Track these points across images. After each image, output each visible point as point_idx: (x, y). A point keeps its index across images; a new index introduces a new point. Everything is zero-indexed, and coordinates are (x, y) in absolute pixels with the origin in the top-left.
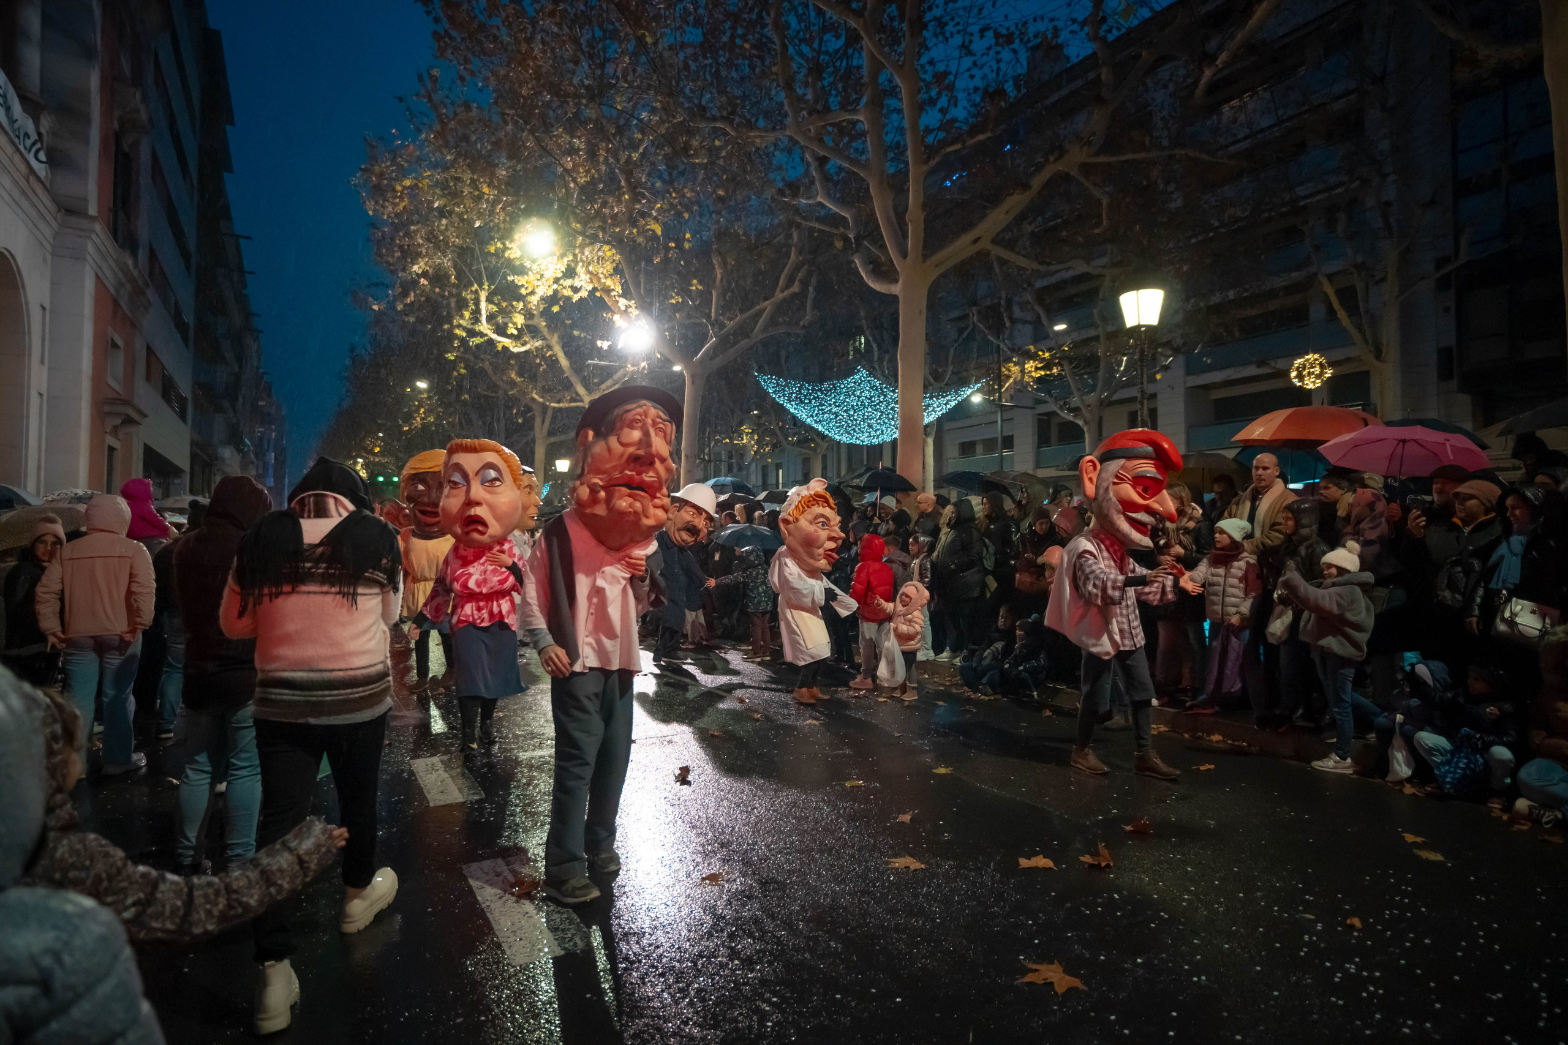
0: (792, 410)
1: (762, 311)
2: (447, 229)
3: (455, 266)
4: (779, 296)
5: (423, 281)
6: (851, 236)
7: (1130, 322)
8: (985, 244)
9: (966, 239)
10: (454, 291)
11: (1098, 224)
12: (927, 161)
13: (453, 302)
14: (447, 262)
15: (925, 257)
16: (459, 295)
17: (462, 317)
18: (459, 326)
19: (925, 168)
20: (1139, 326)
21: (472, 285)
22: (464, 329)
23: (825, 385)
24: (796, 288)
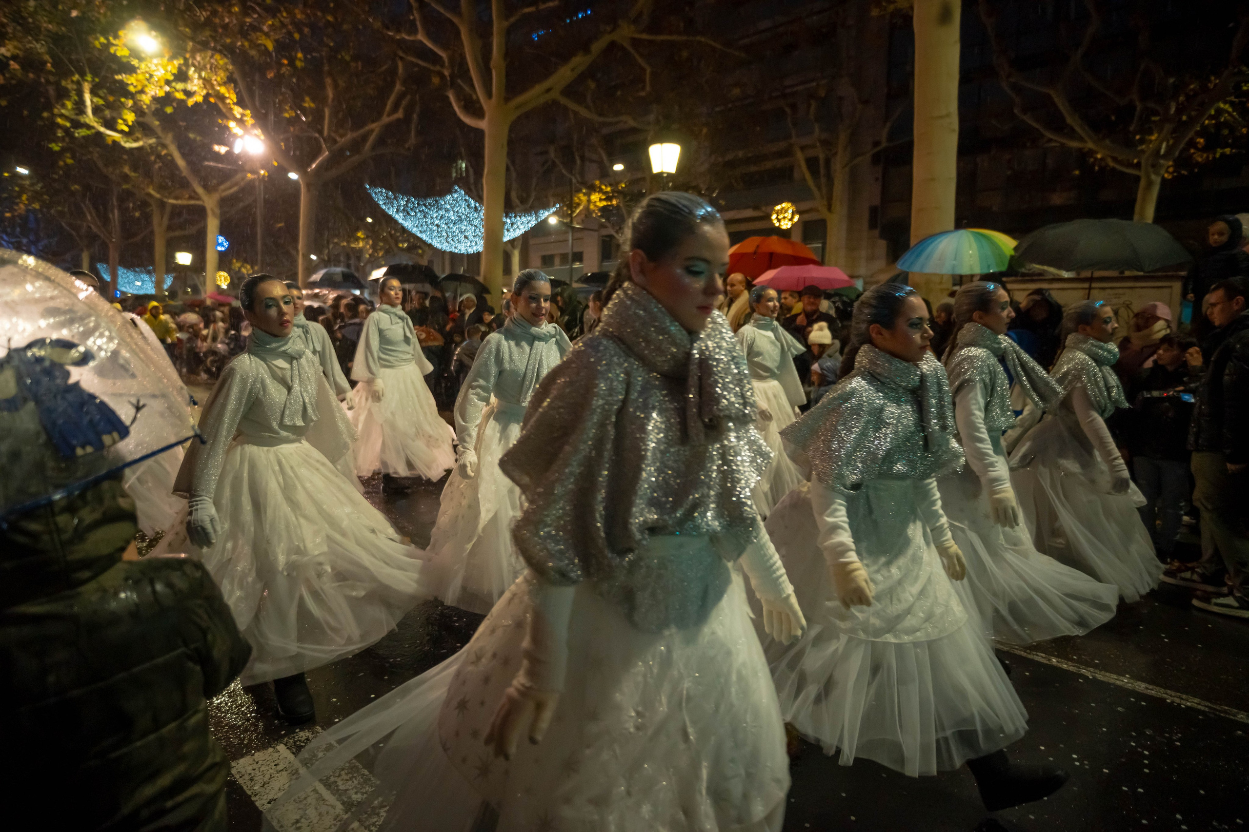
0: (401, 221)
1: (372, 131)
2: (36, 12)
3: (50, 52)
4: (385, 120)
5: (14, 65)
6: (446, 73)
7: (656, 169)
8: (555, 95)
9: (538, 89)
10: (52, 78)
11: (643, 89)
12: (507, 18)
13: (51, 91)
14: (40, 48)
15: (507, 100)
16: (57, 84)
17: (64, 106)
18: (62, 116)
19: (506, 24)
20: (662, 173)
21: (73, 75)
22: (66, 118)
23: (429, 201)
24: (400, 114)
